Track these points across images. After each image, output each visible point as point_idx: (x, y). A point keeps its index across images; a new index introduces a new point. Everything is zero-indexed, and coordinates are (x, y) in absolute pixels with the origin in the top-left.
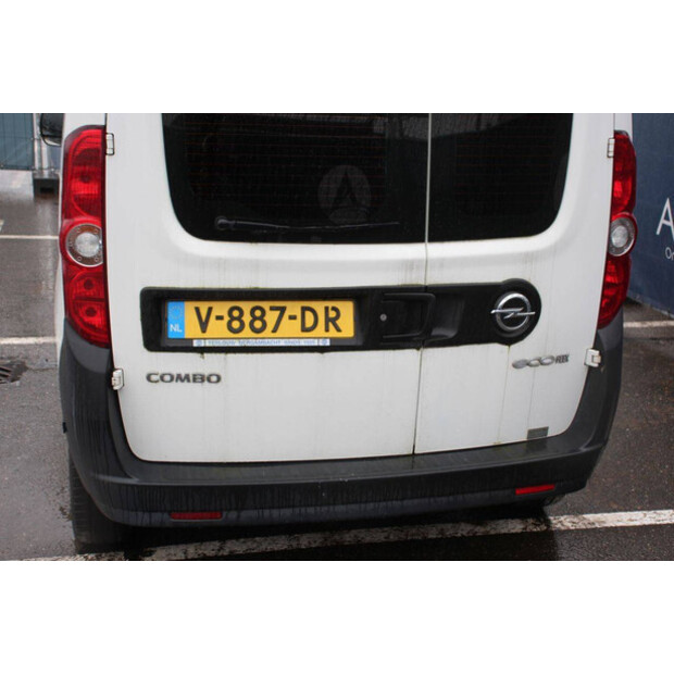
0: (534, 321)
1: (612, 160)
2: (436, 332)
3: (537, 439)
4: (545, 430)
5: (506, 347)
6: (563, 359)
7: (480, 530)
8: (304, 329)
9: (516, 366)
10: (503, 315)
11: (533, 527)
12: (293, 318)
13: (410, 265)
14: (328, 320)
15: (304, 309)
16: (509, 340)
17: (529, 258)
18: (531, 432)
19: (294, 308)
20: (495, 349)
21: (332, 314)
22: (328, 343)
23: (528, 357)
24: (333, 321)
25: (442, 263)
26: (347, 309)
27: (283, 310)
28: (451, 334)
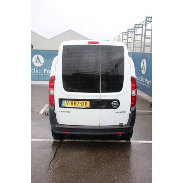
0: (119, 106)
1: (131, 81)
2: (102, 106)
3: (121, 125)
4: (123, 124)
5: (114, 110)
6: (125, 112)
7: (117, 141)
8: (82, 105)
9: (116, 113)
10: (113, 104)
11: (126, 142)
12: (80, 103)
13: (98, 96)
14: (85, 104)
15: (82, 102)
16: (115, 109)
17: (117, 96)
18: (120, 124)
19: (80, 102)
20: (112, 110)
21: (86, 103)
22: (85, 107)
23: (118, 111)
24: (86, 104)
25: (103, 96)
26: (88, 102)
27: (79, 102)
28: (105, 107)
